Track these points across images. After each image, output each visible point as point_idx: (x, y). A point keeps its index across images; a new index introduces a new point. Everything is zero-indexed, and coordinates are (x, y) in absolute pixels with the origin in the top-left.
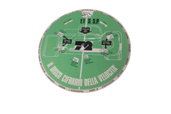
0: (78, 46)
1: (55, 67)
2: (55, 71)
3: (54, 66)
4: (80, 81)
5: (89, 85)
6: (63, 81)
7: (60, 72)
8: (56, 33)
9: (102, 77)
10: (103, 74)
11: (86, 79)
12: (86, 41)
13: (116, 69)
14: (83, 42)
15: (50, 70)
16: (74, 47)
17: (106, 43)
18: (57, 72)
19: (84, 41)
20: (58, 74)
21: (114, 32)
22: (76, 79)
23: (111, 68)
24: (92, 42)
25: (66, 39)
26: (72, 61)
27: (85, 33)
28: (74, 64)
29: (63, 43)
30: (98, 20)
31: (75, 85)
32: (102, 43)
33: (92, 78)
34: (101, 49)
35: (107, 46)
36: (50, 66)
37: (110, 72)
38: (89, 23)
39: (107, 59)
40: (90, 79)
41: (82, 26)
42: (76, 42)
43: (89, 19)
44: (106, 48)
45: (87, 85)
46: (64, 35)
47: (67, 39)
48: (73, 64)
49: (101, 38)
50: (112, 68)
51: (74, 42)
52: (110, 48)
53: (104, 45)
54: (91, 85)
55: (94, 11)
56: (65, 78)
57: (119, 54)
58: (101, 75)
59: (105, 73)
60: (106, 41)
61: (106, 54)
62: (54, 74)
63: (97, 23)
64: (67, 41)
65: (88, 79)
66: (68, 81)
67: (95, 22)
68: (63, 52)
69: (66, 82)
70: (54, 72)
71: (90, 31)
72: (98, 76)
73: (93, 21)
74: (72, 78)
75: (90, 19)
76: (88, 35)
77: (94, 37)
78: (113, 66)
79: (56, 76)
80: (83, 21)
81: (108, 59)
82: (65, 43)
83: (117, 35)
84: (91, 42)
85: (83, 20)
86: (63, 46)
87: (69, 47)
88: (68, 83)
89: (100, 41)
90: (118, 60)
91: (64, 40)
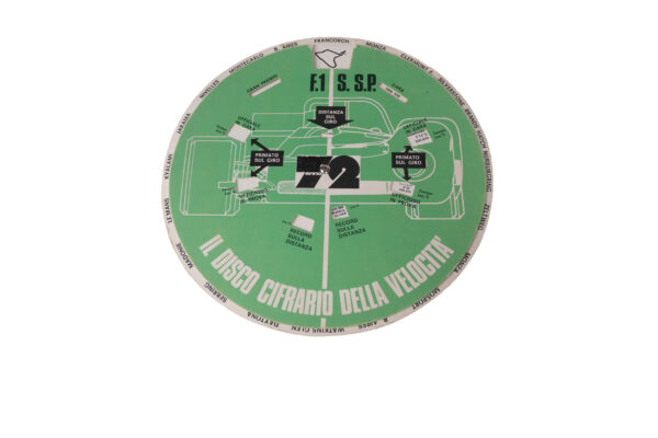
0: (308, 174)
1: (229, 251)
2: (230, 268)
3: (225, 250)
4: (325, 298)
5: (357, 310)
6: (263, 301)
7: (249, 269)
8: (223, 130)
9: (402, 281)
10: (403, 269)
11: (346, 291)
12: (334, 157)
13: (447, 251)
14: (326, 160)
15: (213, 263)
16: (293, 178)
17: (406, 161)
18: (238, 271)
19: (329, 154)
20: (244, 277)
21: (431, 120)
22: (310, 292)
23: (428, 248)
24: (358, 158)
25: (260, 149)
26: (292, 230)
27: (329, 126)
28: (297, 238)
29: (253, 163)
30: (372, 79)
31: (306, 313)
32: (394, 160)
33: (367, 287)
34: (389, 183)
35: (409, 170)
36: (208, 250)
37: (426, 262)
38: (339, 89)
39: (414, 215)
40: (360, 289)
41: (318, 99)
42: (300, 159)
43: (340, 76)
44: (407, 178)
45: (349, 312)
46: (255, 137)
47: (266, 151)
48: (295, 238)
49: (386, 145)
50: (433, 247)
51: (290, 159)
52: (424, 176)
53: (399, 166)
54: (366, 308)
55: (358, 46)
56: (269, 291)
57: (456, 198)
58: (397, 273)
59: (408, 265)
60: (406, 153)
61: (409, 199)
62: (227, 279)
63: (369, 89)
64: (265, 159)
65: (353, 290)
66: (282, 300)
67: (361, 84)
68: (253, 196)
69: (276, 305)
70: (229, 271)
71: (348, 118)
72: (387, 279)
73: (356, 80)
74: (295, 289)
75: (345, 76)
76: (340, 132)
77: (361, 139)
78: (436, 242)
79: (236, 286)
80: (317, 82)
81: (418, 218)
82: (257, 164)
83: (444, 130)
84: (353, 157)
85: (316, 78)
86: (254, 174)
87: (274, 179)
88: (284, 308)
89: (385, 152)
90: (453, 218)
91: (253, 153)
